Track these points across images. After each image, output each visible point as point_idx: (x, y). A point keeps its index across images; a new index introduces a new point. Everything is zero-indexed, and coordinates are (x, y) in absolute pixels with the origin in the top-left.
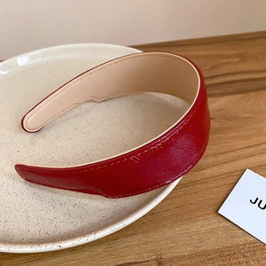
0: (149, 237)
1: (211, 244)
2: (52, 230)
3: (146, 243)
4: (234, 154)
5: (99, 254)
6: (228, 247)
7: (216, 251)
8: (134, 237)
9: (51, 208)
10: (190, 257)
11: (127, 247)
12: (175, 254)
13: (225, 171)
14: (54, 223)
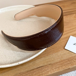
0: (46, 58)
1: (65, 57)
2: (14, 60)
3: (45, 60)
4: (67, 32)
5: (31, 65)
6: (70, 58)
7: (67, 59)
8: (41, 59)
9: (13, 53)
10: (59, 62)
11: (39, 62)
12: (55, 62)
13: (65, 37)
14: (15, 58)
